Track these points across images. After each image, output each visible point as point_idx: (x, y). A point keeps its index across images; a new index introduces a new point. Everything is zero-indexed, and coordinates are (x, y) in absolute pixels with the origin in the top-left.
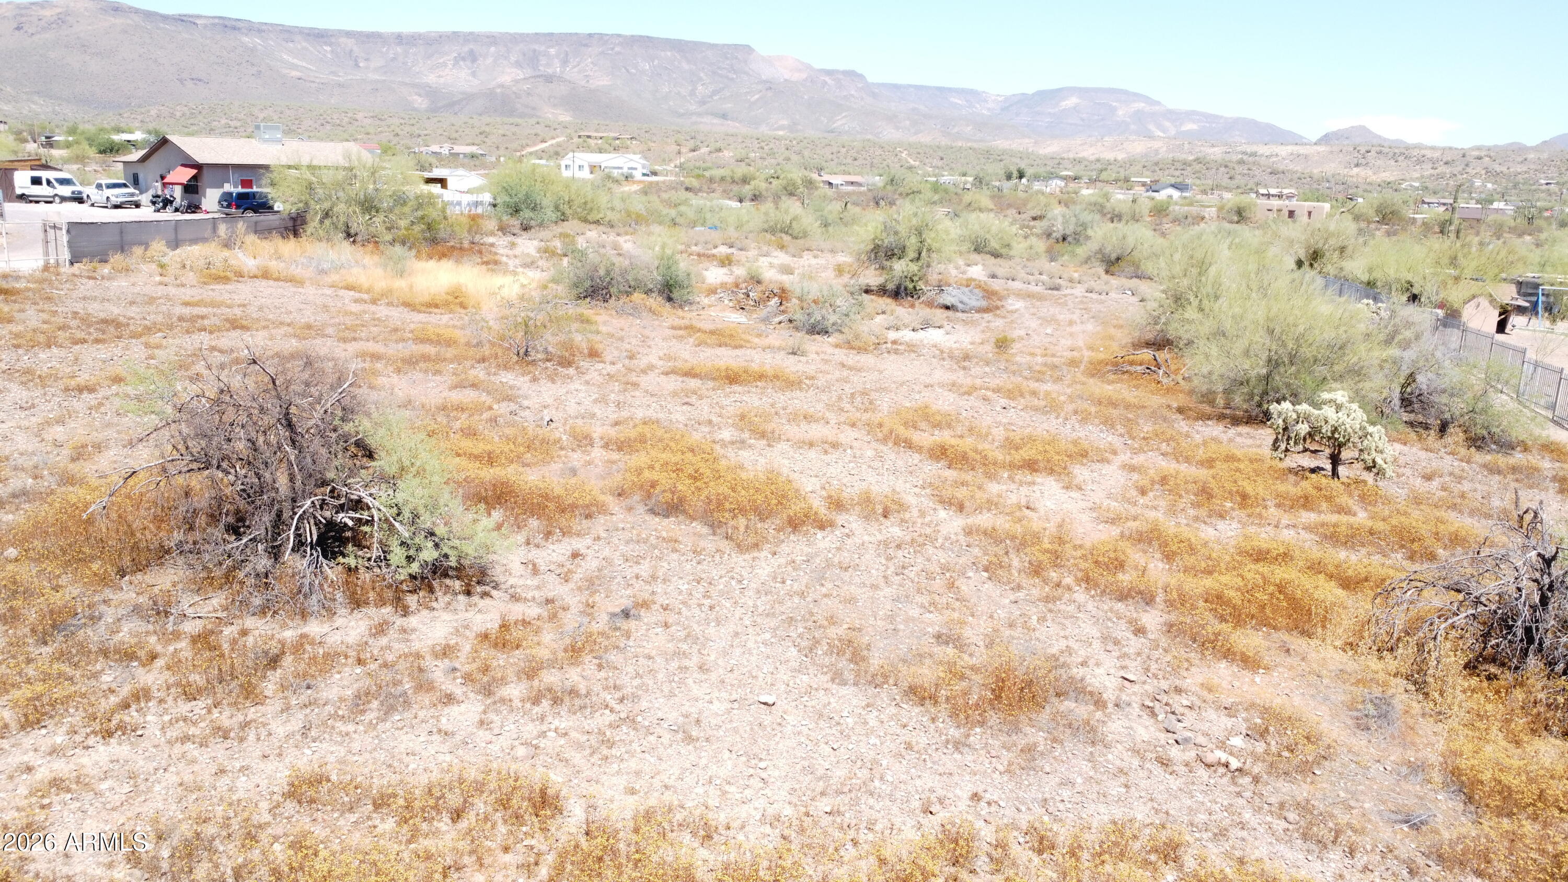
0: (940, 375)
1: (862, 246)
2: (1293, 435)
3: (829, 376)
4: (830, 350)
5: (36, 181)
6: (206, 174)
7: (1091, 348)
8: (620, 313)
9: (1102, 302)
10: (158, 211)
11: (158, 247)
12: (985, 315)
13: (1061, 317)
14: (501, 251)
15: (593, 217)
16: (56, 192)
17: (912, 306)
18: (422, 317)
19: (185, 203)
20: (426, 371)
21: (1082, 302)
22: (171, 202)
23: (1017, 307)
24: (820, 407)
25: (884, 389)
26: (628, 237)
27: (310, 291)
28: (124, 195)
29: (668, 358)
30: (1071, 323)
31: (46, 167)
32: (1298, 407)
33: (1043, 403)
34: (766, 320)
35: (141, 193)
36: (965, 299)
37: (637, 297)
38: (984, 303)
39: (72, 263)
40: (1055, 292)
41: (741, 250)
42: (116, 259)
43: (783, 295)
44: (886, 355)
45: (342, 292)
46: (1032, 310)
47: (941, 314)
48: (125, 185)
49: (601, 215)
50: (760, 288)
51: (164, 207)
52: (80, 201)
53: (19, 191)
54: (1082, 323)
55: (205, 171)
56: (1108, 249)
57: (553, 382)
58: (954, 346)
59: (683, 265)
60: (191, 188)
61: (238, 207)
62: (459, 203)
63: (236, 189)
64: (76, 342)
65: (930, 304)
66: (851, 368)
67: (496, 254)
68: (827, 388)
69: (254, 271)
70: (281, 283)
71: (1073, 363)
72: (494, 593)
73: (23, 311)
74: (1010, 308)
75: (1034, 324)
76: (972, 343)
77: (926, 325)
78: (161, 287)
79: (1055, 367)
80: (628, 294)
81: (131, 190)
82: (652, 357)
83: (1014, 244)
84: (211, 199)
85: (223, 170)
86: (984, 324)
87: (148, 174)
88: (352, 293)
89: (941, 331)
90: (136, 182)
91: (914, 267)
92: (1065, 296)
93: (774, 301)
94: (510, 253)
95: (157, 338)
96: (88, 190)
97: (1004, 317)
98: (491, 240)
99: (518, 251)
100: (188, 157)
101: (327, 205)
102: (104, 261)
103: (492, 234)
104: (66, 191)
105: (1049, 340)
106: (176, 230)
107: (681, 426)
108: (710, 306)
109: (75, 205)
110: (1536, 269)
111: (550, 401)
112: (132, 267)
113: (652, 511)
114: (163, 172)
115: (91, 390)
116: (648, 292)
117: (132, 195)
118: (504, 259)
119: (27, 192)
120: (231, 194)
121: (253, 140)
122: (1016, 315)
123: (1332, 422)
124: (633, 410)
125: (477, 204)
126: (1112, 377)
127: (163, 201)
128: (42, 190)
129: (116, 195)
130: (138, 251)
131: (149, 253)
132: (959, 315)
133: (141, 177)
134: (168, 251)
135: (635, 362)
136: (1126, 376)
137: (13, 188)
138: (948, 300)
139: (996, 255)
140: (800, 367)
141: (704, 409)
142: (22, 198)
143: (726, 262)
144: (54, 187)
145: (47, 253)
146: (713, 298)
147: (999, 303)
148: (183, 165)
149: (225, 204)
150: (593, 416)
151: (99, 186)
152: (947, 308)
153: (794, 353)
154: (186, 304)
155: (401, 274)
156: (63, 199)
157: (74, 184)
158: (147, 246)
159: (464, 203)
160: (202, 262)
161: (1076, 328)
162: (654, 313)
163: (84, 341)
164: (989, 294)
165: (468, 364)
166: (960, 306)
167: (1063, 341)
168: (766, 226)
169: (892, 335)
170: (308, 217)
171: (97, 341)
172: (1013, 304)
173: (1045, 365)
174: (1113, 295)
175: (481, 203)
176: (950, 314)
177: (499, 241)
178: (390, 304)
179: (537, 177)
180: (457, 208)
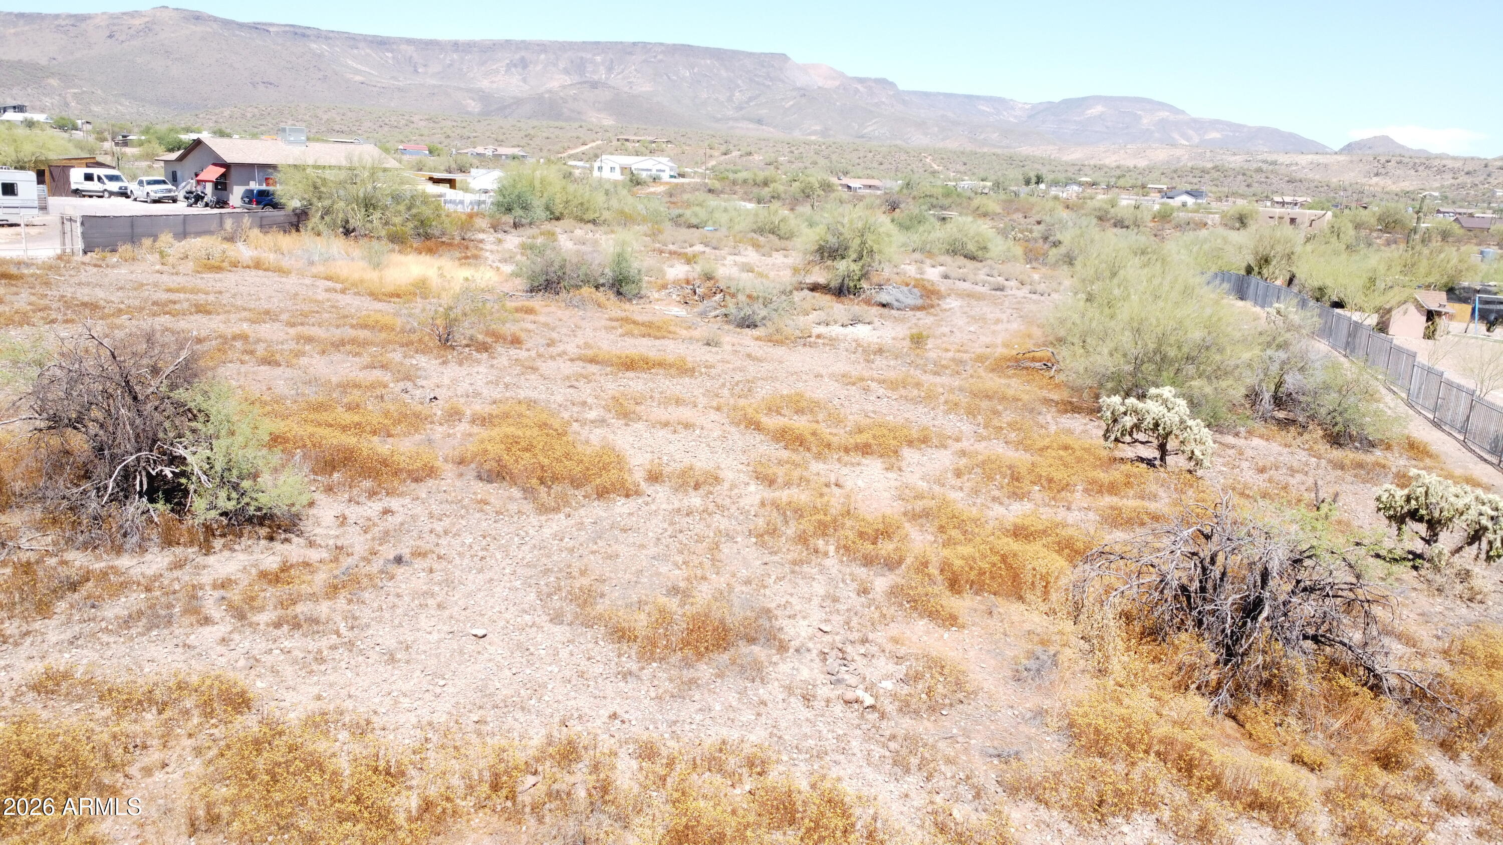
0: (838, 367)
1: (810, 246)
2: (1120, 427)
3: (728, 366)
4: (748, 342)
5: (89, 177)
6: (234, 173)
7: (1006, 345)
8: (569, 305)
9: (1040, 303)
10: (191, 206)
11: (166, 238)
12: (918, 313)
13: (991, 316)
14: (487, 247)
15: (590, 216)
16: (105, 187)
17: (851, 303)
19: (215, 199)
21: (1019, 302)
22: (203, 198)
24: (698, 392)
25: (773, 378)
27: (291, 281)
28: (162, 191)
29: (586, 346)
30: (998, 321)
31: (99, 164)
32: (1126, 401)
33: (921, 394)
34: (703, 314)
35: (178, 189)
36: (901, 297)
37: (587, 290)
38: (920, 302)
39: (85, 253)
40: (998, 293)
41: (715, 248)
42: (125, 249)
43: (728, 291)
44: (800, 348)
45: (319, 282)
46: (966, 309)
47: (875, 310)
48: (164, 182)
49: (597, 215)
50: (710, 284)
51: (196, 202)
52: (126, 195)
53: (74, 187)
54: (1009, 321)
55: (232, 170)
57: (461, 365)
58: (874, 341)
60: (221, 185)
61: (258, 203)
62: (462, 202)
63: (258, 187)
64: (48, 322)
65: (868, 302)
66: (755, 359)
67: (482, 249)
68: (718, 376)
69: (249, 262)
70: (268, 273)
71: (981, 359)
73: (17, 294)
74: (945, 306)
75: (962, 322)
77: (855, 321)
78: (156, 275)
79: (961, 362)
80: (578, 287)
81: (170, 186)
82: (571, 345)
84: (236, 195)
85: (249, 169)
86: (913, 321)
87: (184, 172)
88: (328, 283)
89: (868, 327)
90: (174, 179)
91: (856, 267)
92: (1006, 296)
93: (718, 297)
94: (494, 248)
95: (123, 319)
96: (133, 186)
97: (936, 315)
98: (481, 236)
99: (502, 247)
100: (217, 157)
101: (327, 203)
102: (114, 251)
103: (483, 231)
104: (114, 186)
105: (969, 337)
106: (184, 223)
107: (555, 406)
108: (658, 300)
109: (123, 200)
111: (446, 382)
112: (138, 257)
113: (480, 478)
114: (198, 171)
116: (598, 286)
117: (170, 191)
118: (487, 254)
119: (80, 187)
120: (252, 191)
121: (279, 142)
122: (948, 313)
124: (519, 391)
125: (479, 203)
126: (1009, 372)
127: (195, 197)
128: (94, 186)
129: (156, 191)
130: (147, 242)
131: (157, 244)
132: (893, 312)
133: (179, 174)
134: (174, 241)
135: (551, 348)
136: (1023, 372)
137: (69, 184)
138: (884, 298)
139: (973, 258)
140: (706, 357)
141: (585, 392)
142: (77, 192)
143: (694, 259)
144: (103, 183)
145: (64, 244)
146: (664, 293)
147: (936, 302)
148: (215, 165)
149: (247, 200)
150: (478, 395)
151: (141, 183)
152: (884, 306)
153: (708, 344)
155: (378, 266)
156: (112, 194)
157: (121, 180)
158: (155, 238)
159: (468, 201)
160: (203, 253)
161: (1001, 327)
162: (600, 306)
163: (56, 321)
164: (930, 293)
166: (896, 304)
167: (982, 339)
168: (755, 227)
169: (822, 329)
170: (312, 213)
171: (68, 321)
172: (951, 303)
173: (953, 360)
175: (484, 202)
176: (885, 311)
177: (489, 237)
178: (358, 294)
179: (537, 183)
180: (459, 208)
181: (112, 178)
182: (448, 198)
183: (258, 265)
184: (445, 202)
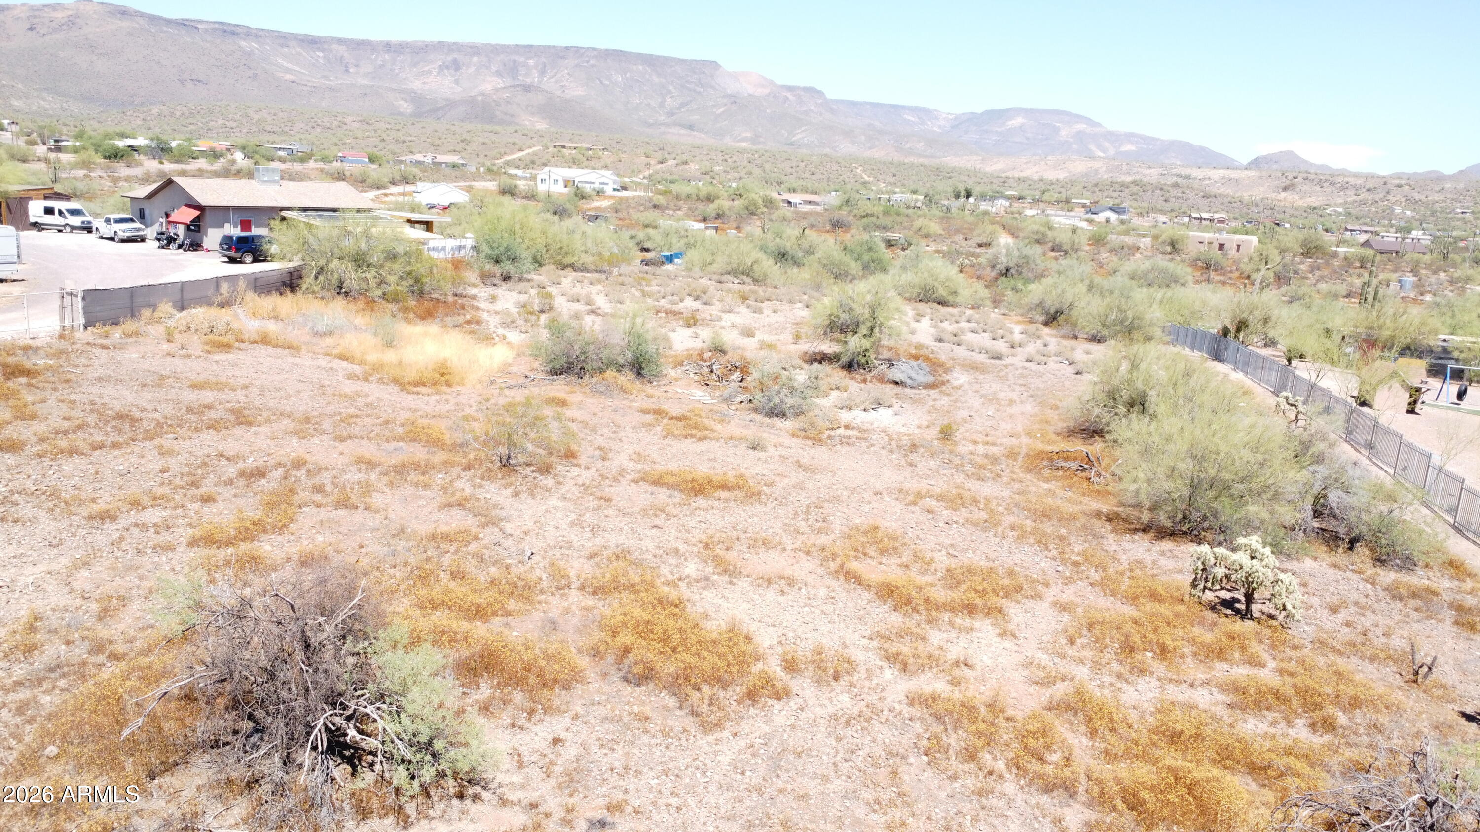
0: (890, 477)
1: (819, 321)
2: (1210, 577)
3: (786, 481)
4: (788, 441)
5: (49, 211)
6: (208, 217)
7: (1029, 434)
8: (594, 392)
9: (1040, 375)
10: (163, 247)
11: (166, 308)
12: (932, 392)
13: (1002, 395)
14: (482, 305)
15: (568, 260)
16: (67, 221)
17: (864, 381)
18: (410, 400)
19: (187, 241)
20: (417, 485)
21: (1022, 376)
22: (175, 240)
23: (961, 381)
24: (778, 527)
25: (837, 499)
26: (600, 287)
27: (305, 361)
28: (131, 230)
29: (639, 457)
30: (1011, 402)
31: (58, 196)
32: (1216, 550)
33: (983, 515)
34: (728, 400)
35: (147, 227)
36: (914, 376)
37: (610, 374)
38: (930, 379)
39: (86, 328)
40: (998, 362)
41: (705, 304)
42: (129, 325)
43: (744, 370)
44: (838, 447)
45: (338, 364)
46: (976, 387)
47: (889, 389)
48: (132, 220)
49: (576, 258)
50: (723, 359)
51: (168, 244)
52: (89, 230)
53: (32, 220)
54: (1021, 402)
55: (207, 212)
56: (1048, 303)
57: (533, 496)
58: (903, 430)
59: (651, 326)
60: (195, 228)
61: (237, 250)
62: (443, 249)
63: (235, 232)
64: (96, 447)
65: (881, 379)
66: (806, 469)
67: (478, 308)
68: (782, 501)
69: (254, 336)
70: (279, 350)
71: (1012, 454)
72: (485, 795)
73: (43, 401)
74: (956, 383)
75: (976, 402)
76: (919, 427)
77: (878, 404)
78: (169, 359)
79: (995, 460)
80: (601, 371)
81: (138, 225)
82: (621, 459)
83: (960, 291)
84: (213, 237)
85: (223, 212)
86: (931, 403)
87: (153, 210)
88: (345, 364)
89: (890, 411)
90: (142, 216)
91: (866, 343)
92: (1006, 366)
93: (736, 376)
94: (491, 307)
95: (167, 441)
96: (98, 223)
97: (948, 395)
98: (473, 291)
99: (499, 306)
100: (191, 198)
101: (322, 262)
102: (116, 323)
103: (475, 285)
104: (76, 221)
105: (989, 423)
106: (182, 291)
107: (650, 557)
108: (676, 380)
109: (85, 235)
110: (1447, 331)
111: (530, 525)
112: (141, 332)
113: (626, 679)
114: (168, 210)
115: (113, 519)
116: (620, 368)
117: (139, 230)
118: (485, 315)
119: (40, 221)
120: (231, 236)
121: (252, 181)
122: (960, 392)
123: (1246, 569)
124: (606, 534)
125: (460, 248)
126: (1046, 473)
127: (167, 239)
128: (55, 219)
129: (125, 230)
130: (146, 313)
131: (156, 315)
132: (907, 391)
133: (147, 212)
134: (174, 312)
135: (607, 463)
136: (1060, 473)
137: (27, 216)
138: (898, 377)
139: (942, 303)
140: (760, 468)
141: (671, 537)
142: (36, 226)
143: (691, 322)
144: (65, 217)
145: (62, 319)
146: (680, 370)
147: (946, 377)
148: (187, 205)
149: (226, 247)
150: (570, 545)
151: (108, 221)
152: (897, 383)
153: (754, 448)
154: (195, 386)
155: (389, 344)
156: (73, 228)
157: (84, 214)
158: (154, 307)
159: (448, 248)
160: (205, 327)
161: (1015, 410)
162: (625, 391)
163: (101, 447)
164: (935, 365)
165: (457, 470)
166: (909, 382)
167: (1004, 425)
168: (729, 269)
169: (845, 416)
170: (304, 273)
171: (115, 445)
172: (959, 378)
173: (986, 456)
174: (1052, 365)
175: (464, 247)
176: (899, 389)
177: (482, 292)
178: (381, 381)
179: (517, 228)
180: (441, 255)
181: (74, 212)
182: (432, 244)
183: (264, 340)
184: (429, 249)
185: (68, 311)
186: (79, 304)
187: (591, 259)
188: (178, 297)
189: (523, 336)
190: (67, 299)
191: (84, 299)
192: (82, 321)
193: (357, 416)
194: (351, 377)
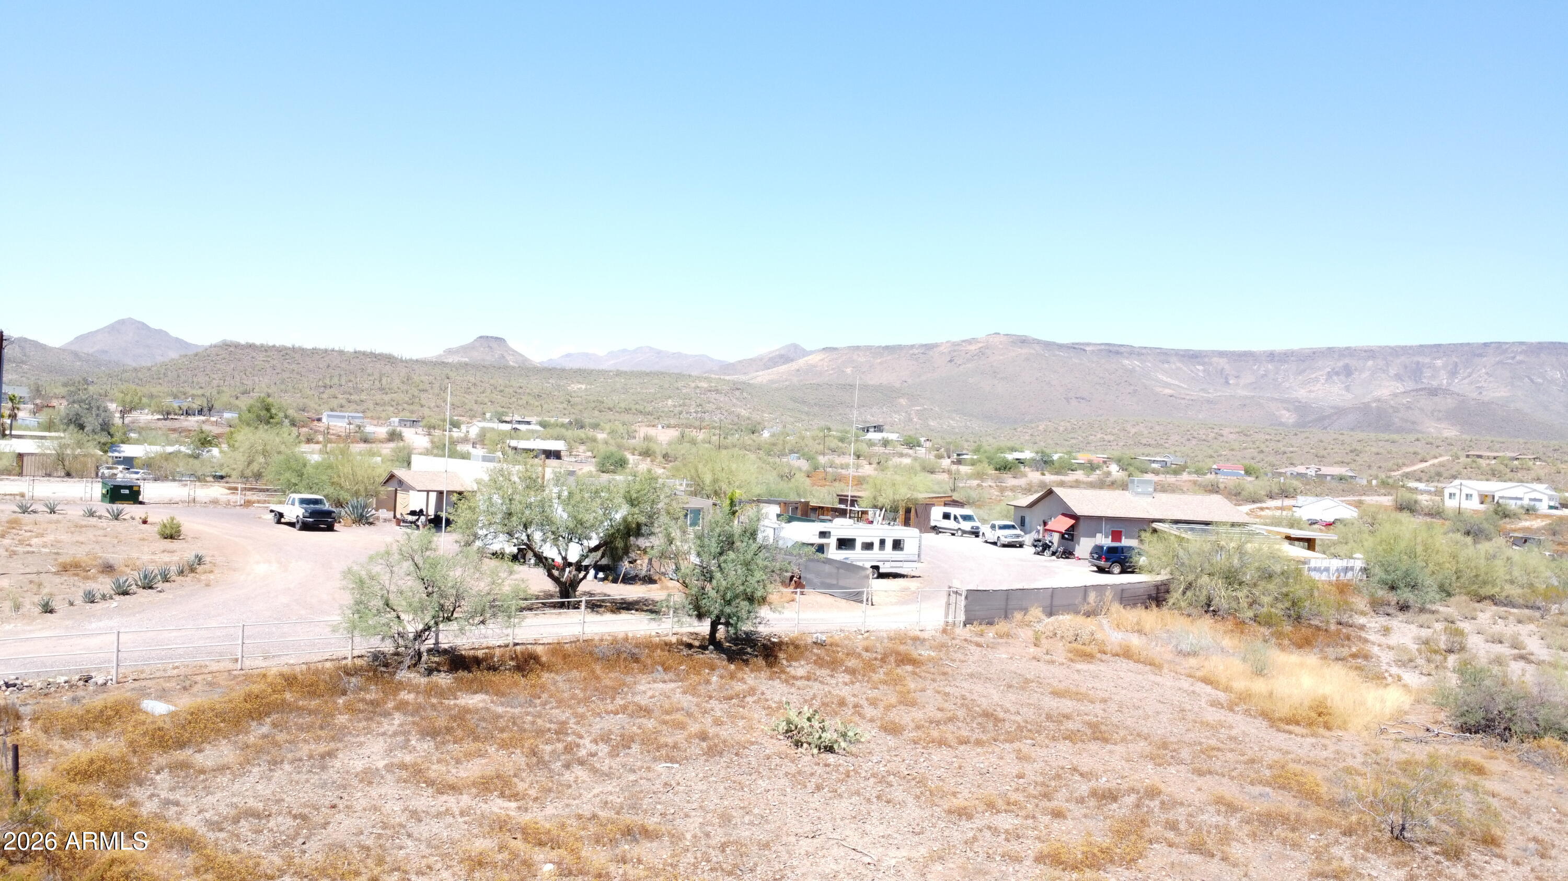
5: (946, 516)
6: (1082, 526)
8: (1525, 762)
10: (1038, 554)
11: (1036, 612)
14: (1372, 637)
15: (1487, 591)
16: (960, 526)
18: (1279, 739)
20: (1284, 842)
22: (1050, 547)
26: (1532, 627)
27: (1167, 680)
28: (1011, 536)
31: (955, 503)
35: (1026, 533)
37: (1549, 741)
39: (965, 625)
42: (1002, 626)
45: (1201, 687)
48: (1013, 527)
49: (1497, 589)
51: (1043, 551)
52: (976, 534)
53: (933, 524)
55: (1082, 523)
60: (1069, 536)
61: (1107, 560)
62: (1327, 570)
63: (1105, 541)
64: (962, 742)
67: (1366, 641)
69: (1117, 649)
70: (1140, 666)
73: (923, 690)
78: (1035, 663)
80: (1536, 736)
81: (1018, 532)
84: (1084, 546)
85: (1096, 522)
87: (1033, 518)
88: (1208, 689)
90: (1022, 523)
94: (1383, 640)
95: (1025, 746)
96: (985, 529)
98: (1362, 620)
99: (1393, 640)
100: (1068, 508)
101: (1191, 578)
102: (991, 623)
103: (1363, 613)
104: (967, 526)
106: (1052, 597)
109: (973, 539)
112: (1012, 633)
115: (970, 817)
117: (1018, 536)
118: (1375, 650)
119: (938, 525)
120: (1101, 547)
121: (1126, 493)
125: (1346, 570)
128: (950, 524)
129: (1006, 536)
130: (1018, 616)
131: (1027, 618)
133: (1027, 520)
134: (1043, 617)
137: (929, 520)
142: (935, 529)
144: (958, 522)
145: (947, 615)
148: (1064, 515)
149: (1096, 556)
151: (993, 527)
154: (1056, 694)
155: (1259, 672)
156: (964, 532)
157: (974, 520)
158: (1025, 610)
159: (1333, 568)
160: (1071, 635)
163: (967, 742)
165: (1333, 833)
170: (1172, 587)
171: (979, 743)
175: (1352, 569)
177: (1373, 623)
178: (1247, 712)
179: (1419, 549)
180: (1324, 577)
181: (967, 518)
182: (1313, 564)
183: (1126, 654)
184: (1309, 569)
185: (952, 607)
186: (962, 602)
187: (1520, 591)
188: (1049, 602)
189: (1425, 679)
190: (953, 596)
191: (966, 598)
192: (962, 617)
193: (1219, 749)
194: (1215, 704)
